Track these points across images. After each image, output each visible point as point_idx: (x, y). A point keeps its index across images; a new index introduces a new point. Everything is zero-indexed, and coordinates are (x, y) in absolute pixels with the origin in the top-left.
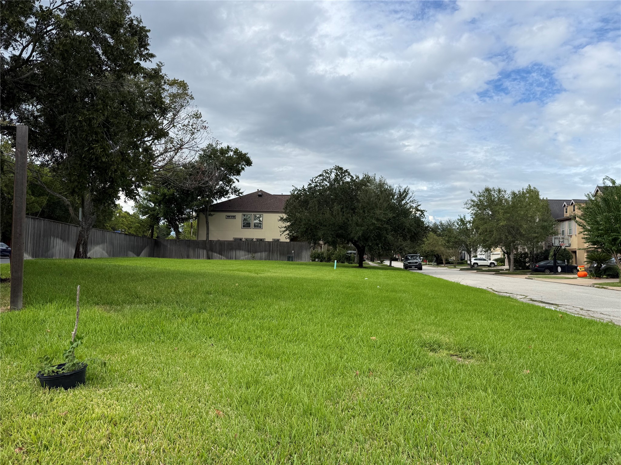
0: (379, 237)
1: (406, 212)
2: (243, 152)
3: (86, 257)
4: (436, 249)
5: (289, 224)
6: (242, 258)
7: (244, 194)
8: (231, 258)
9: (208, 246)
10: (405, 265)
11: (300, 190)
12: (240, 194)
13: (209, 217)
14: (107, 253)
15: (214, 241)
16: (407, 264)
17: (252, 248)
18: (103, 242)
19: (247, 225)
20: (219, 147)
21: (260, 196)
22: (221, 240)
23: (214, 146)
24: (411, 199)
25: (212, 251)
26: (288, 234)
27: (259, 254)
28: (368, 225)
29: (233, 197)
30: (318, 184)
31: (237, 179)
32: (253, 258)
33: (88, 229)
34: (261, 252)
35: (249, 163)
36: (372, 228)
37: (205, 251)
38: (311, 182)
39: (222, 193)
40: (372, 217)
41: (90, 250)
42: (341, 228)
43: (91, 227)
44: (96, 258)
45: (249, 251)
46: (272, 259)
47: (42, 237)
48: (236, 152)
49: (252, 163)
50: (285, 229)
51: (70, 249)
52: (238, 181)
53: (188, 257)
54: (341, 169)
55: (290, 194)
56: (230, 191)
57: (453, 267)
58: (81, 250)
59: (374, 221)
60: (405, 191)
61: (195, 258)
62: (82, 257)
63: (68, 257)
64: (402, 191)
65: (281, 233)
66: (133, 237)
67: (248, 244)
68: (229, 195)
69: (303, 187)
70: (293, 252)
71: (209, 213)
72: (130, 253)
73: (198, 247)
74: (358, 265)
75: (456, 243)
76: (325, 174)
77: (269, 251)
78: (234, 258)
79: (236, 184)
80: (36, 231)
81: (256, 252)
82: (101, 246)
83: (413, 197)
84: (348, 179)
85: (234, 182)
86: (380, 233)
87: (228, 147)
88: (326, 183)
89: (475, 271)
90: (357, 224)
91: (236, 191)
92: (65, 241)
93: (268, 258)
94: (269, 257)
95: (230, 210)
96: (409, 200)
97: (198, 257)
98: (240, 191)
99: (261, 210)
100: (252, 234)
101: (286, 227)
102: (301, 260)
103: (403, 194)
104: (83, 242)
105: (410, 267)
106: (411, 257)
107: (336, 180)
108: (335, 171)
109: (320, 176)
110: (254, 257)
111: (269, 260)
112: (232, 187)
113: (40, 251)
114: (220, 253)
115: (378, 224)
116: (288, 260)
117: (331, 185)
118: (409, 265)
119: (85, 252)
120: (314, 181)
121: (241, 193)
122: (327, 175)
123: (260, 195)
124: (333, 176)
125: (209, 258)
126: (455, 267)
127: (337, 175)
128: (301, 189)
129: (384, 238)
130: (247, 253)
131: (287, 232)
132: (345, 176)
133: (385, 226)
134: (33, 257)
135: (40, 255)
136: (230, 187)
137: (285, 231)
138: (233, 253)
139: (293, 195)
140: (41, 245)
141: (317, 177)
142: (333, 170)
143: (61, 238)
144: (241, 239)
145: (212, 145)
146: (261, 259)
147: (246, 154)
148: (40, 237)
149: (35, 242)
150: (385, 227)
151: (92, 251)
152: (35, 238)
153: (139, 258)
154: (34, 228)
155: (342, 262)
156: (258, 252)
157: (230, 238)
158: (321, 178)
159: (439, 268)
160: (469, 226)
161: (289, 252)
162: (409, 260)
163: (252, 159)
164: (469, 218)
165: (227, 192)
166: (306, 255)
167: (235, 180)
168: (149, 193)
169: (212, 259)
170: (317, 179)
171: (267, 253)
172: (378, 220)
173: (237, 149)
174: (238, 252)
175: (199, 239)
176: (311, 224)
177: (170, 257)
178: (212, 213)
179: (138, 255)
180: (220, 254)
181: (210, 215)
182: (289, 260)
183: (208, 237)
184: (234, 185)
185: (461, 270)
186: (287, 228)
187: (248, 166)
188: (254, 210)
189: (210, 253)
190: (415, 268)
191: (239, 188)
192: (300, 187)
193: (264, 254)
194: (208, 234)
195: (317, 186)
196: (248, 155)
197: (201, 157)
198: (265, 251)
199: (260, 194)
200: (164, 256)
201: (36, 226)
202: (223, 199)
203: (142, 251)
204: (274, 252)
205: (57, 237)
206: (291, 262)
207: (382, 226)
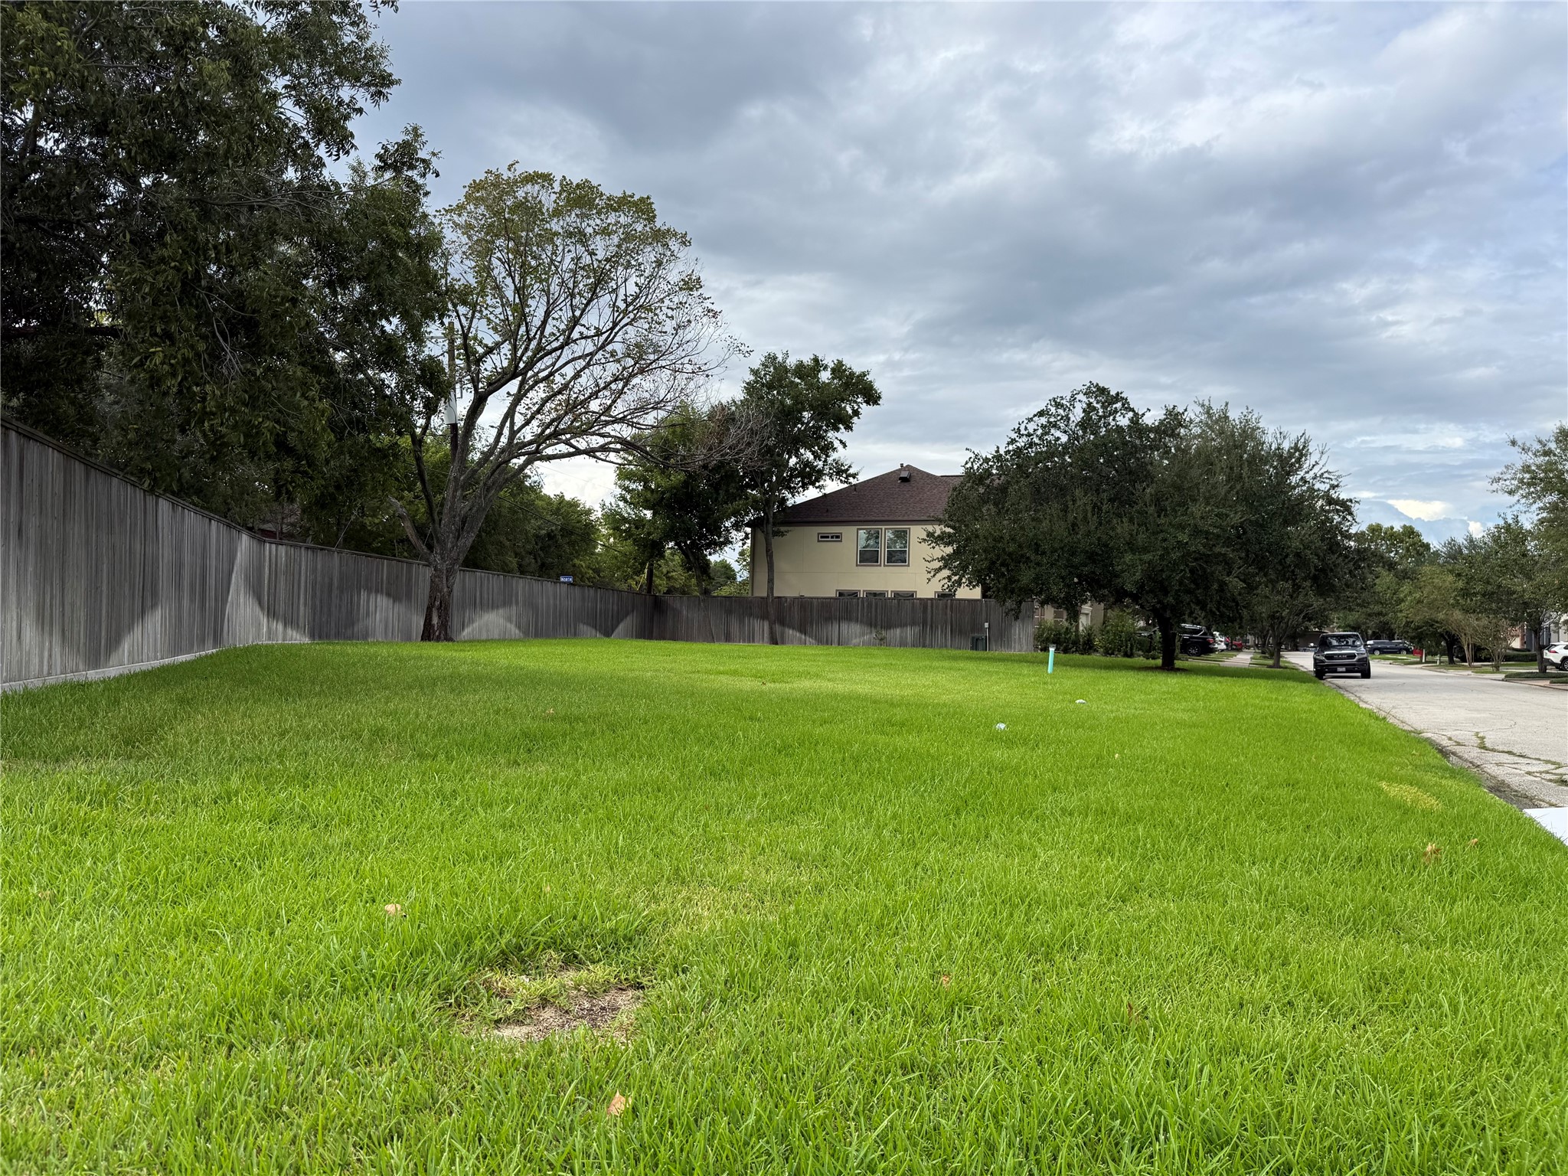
0: (1200, 579)
1: (1296, 509)
2: (857, 370)
3: (449, 639)
4: (1441, 616)
5: (949, 550)
6: (854, 641)
7: (862, 478)
8: (828, 642)
9: (772, 611)
10: (1317, 663)
11: (987, 460)
12: (851, 480)
13: (776, 541)
14: (519, 628)
15: (786, 598)
16: (1323, 661)
17: (879, 617)
18: (506, 602)
19: (868, 557)
20: (792, 362)
21: (904, 480)
22: (807, 594)
23: (780, 359)
24: (1316, 470)
25: (783, 623)
26: (949, 578)
27: (898, 631)
28: (1164, 549)
29: (832, 486)
30: (1036, 440)
31: (841, 441)
32: (882, 642)
33: (450, 572)
34: (903, 625)
35: (872, 398)
36: (1175, 555)
37: (766, 625)
38: (1014, 436)
39: (810, 476)
40: (1181, 527)
41: (471, 621)
42: (1092, 557)
43: (456, 567)
44: (487, 641)
45: (871, 624)
46: (931, 646)
47: (335, 592)
48: (838, 370)
49: (880, 397)
50: (941, 564)
51: (415, 618)
52: (845, 446)
53: (728, 639)
54: (1103, 391)
55: (960, 471)
56: (827, 471)
57: (1491, 669)
58: (435, 620)
59: (1184, 537)
60: (1296, 448)
61: (744, 641)
62: (438, 639)
63: (407, 638)
64: (1286, 445)
65: (929, 576)
66: (592, 591)
67: (870, 605)
68: (822, 483)
69: (997, 451)
70: (986, 625)
71: (775, 529)
72: (584, 628)
73: (751, 615)
74: (1159, 662)
75: (1488, 595)
76: (1053, 410)
77: (924, 624)
78: (836, 640)
79: (839, 454)
80: (319, 579)
81: (889, 626)
82: (501, 611)
83: (1321, 463)
84: (1124, 421)
85: (834, 449)
86: (1204, 570)
87: (816, 360)
88: (1058, 434)
89: (1547, 683)
90: (1132, 546)
91: (840, 471)
92: (400, 600)
93: (921, 642)
94: (925, 640)
95: (826, 519)
96: (1311, 474)
97: (751, 639)
98: (851, 471)
99: (906, 518)
100: (886, 580)
101: (943, 558)
102: (1009, 647)
103: (1291, 455)
104: (437, 603)
105: (1333, 669)
106: (1339, 641)
107: (1085, 424)
108: (1084, 398)
109: (1041, 414)
110: (881, 639)
111: (924, 646)
112: (830, 460)
113: (333, 625)
114: (803, 630)
115: (1198, 546)
116: (972, 649)
117: (1073, 437)
118: (1328, 662)
119: (444, 625)
120: (1023, 432)
121: (854, 476)
122: (1061, 411)
123: (907, 478)
124: (1077, 414)
125: (774, 641)
126: (1497, 669)
127: (1089, 409)
128: (990, 456)
129: (1216, 586)
130: (866, 629)
131: (946, 573)
132: (1116, 411)
133: (1217, 550)
134: (312, 636)
135: (333, 632)
136: (825, 461)
137: (940, 569)
138: (833, 629)
139: (969, 474)
140: (333, 609)
141: (1030, 420)
142: (1081, 397)
143: (388, 595)
144: (854, 594)
145: (775, 358)
146: (903, 644)
147: (864, 374)
148: (330, 591)
149: (318, 603)
150: (1220, 554)
151: (476, 625)
152: (318, 593)
153: (607, 640)
154: (314, 570)
155: (1126, 655)
156: (896, 626)
157: (827, 588)
158: (1043, 420)
159: (1452, 673)
160: (1531, 545)
161: (976, 627)
162: (1330, 647)
163: (878, 386)
164: (1529, 520)
165: (820, 474)
166: (1023, 634)
167: (837, 444)
168: (633, 486)
169: (783, 643)
170: (1031, 427)
171: (917, 629)
172: (1197, 532)
173: (840, 363)
174: (844, 626)
175: (756, 594)
176: (1004, 549)
177: (689, 638)
178: (782, 529)
179: (608, 633)
180: (801, 632)
181: (777, 533)
182: (975, 647)
183: (771, 589)
184: (834, 456)
185: (1510, 677)
186: (947, 561)
187: (868, 403)
188: (886, 518)
189: (778, 628)
190: (1347, 672)
191: (847, 463)
192: (988, 452)
193: (910, 632)
194: (771, 581)
195: (1031, 445)
196: (869, 378)
197: (750, 388)
198: (913, 624)
199: (904, 474)
200: (674, 637)
201: (319, 566)
202: (812, 493)
203: (617, 626)
204: (937, 628)
205: (377, 592)
206: (980, 653)
207: (1211, 550)
